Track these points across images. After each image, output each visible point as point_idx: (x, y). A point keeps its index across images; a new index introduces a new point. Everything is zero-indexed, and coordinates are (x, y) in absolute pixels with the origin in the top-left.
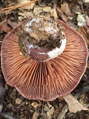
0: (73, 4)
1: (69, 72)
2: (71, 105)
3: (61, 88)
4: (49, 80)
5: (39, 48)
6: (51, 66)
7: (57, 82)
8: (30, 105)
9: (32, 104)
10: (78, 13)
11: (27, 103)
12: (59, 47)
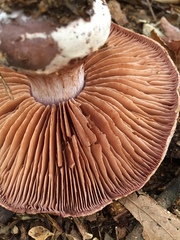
0: (132, 8)
1: (133, 128)
2: (151, 226)
3: (114, 176)
4: (77, 150)
5: (24, 18)
6: (80, 112)
7: (101, 156)
8: (23, 236)
9: (32, 232)
10: (145, 21)
11: (15, 231)
12: (87, 17)
